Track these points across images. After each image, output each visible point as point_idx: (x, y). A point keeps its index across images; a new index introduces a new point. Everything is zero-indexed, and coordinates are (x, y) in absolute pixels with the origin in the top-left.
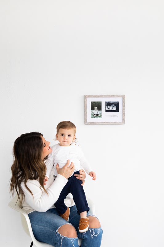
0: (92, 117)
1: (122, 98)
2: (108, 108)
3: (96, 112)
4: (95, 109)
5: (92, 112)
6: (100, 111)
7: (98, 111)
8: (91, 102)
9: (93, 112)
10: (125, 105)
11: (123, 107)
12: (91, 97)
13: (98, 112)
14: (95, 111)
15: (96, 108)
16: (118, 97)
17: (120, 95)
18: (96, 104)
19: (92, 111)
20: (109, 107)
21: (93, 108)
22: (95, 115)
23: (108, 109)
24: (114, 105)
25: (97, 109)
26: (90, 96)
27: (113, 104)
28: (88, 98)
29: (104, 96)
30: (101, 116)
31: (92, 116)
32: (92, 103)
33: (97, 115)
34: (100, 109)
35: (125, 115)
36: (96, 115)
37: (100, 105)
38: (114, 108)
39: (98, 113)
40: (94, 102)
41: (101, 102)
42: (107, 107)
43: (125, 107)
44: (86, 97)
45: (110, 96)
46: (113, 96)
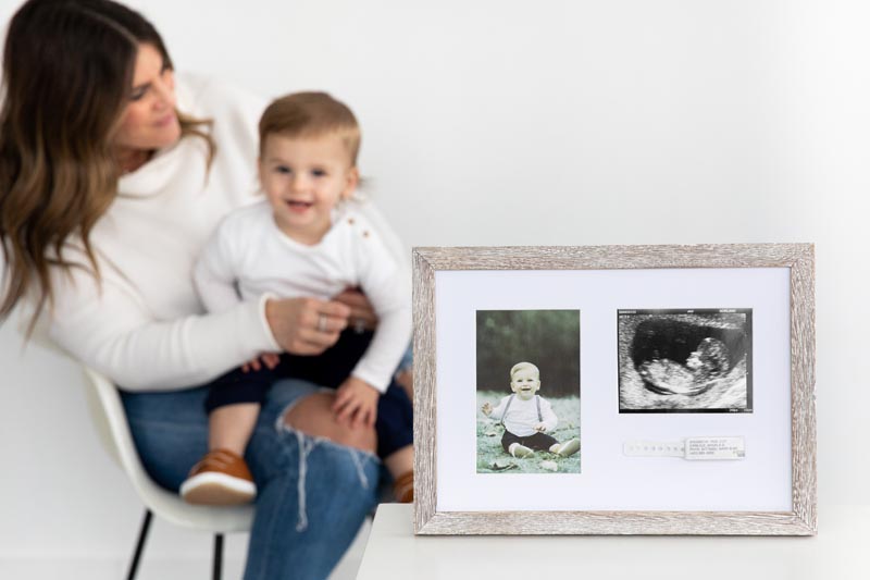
0: (483, 467)
1: (783, 273)
3: (526, 409)
4: (515, 385)
5: (485, 408)
6: (566, 403)
7: (545, 403)
8: (482, 316)
9: (497, 411)
10: (810, 344)
11: (794, 360)
12: (478, 268)
13: (548, 414)
14: (516, 398)
15: (526, 374)
16: (750, 263)
17: (766, 246)
18: (522, 331)
19: (490, 399)
21: (493, 377)
22: (514, 447)
23: (652, 399)
25: (536, 385)
26: (469, 259)
28: (444, 281)
29: (606, 251)
30: (574, 452)
31: (481, 452)
32: (489, 321)
33: (540, 442)
34: (562, 378)
35: (810, 448)
36: (525, 441)
37: (566, 339)
39: (549, 425)
40: (507, 316)
41: (576, 313)
42: (634, 374)
43: (812, 361)
44: (426, 264)
45: (658, 258)
46: (695, 258)
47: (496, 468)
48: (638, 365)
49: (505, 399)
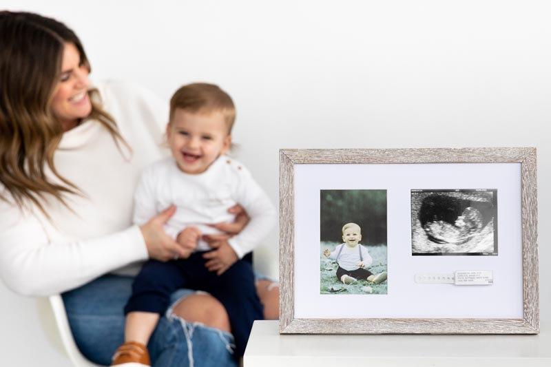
0: (324, 290)
1: (516, 167)
2: (432, 238)
3: (352, 253)
4: (345, 238)
5: (326, 253)
6: (378, 250)
7: (365, 249)
8: (324, 194)
9: (334, 254)
10: (534, 211)
11: (524, 221)
12: (321, 162)
13: (366, 256)
14: (345, 245)
15: (352, 230)
16: (495, 160)
17: (506, 149)
18: (350, 203)
20: (435, 228)
21: (331, 232)
22: (344, 277)
23: (433, 246)
24: (474, 214)
25: (359, 237)
26: (315, 157)
27: (469, 203)
28: (299, 171)
29: (403, 152)
30: (383, 280)
31: (323, 280)
32: (329, 198)
33: (361, 274)
34: (375, 233)
35: (535, 278)
36: (352, 273)
37: (378, 209)
38: (475, 235)
39: (367, 263)
40: (340, 194)
41: (385, 192)
42: (421, 231)
44: (288, 159)
45: (438, 157)
46: (461, 157)
47: (333, 291)
48: (424, 225)
49: (339, 246)
